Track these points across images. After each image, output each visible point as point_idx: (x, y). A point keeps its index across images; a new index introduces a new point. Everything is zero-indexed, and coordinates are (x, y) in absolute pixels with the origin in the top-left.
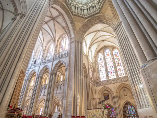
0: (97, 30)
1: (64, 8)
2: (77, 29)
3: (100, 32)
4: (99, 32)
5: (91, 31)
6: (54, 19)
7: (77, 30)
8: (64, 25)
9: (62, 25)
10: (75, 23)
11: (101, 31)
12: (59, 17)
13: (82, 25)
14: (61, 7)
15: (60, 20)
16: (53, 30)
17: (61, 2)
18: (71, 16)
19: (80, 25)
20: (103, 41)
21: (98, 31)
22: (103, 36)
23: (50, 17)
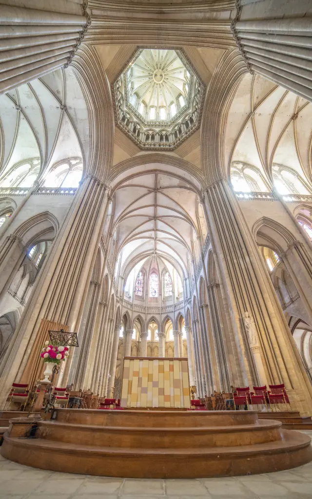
0: (246, 116)
1: (144, 160)
2: (198, 163)
3: (258, 111)
4: (256, 116)
5: (234, 136)
6: (156, 189)
7: (199, 166)
8: (176, 181)
9: (176, 184)
10: (185, 158)
11: (255, 108)
12: (159, 178)
13: (199, 148)
14: (138, 164)
15: (164, 181)
16: (173, 205)
17: (130, 157)
18: (169, 157)
19: (197, 150)
20: (295, 117)
21: (250, 116)
22: (276, 110)
23: (150, 192)
